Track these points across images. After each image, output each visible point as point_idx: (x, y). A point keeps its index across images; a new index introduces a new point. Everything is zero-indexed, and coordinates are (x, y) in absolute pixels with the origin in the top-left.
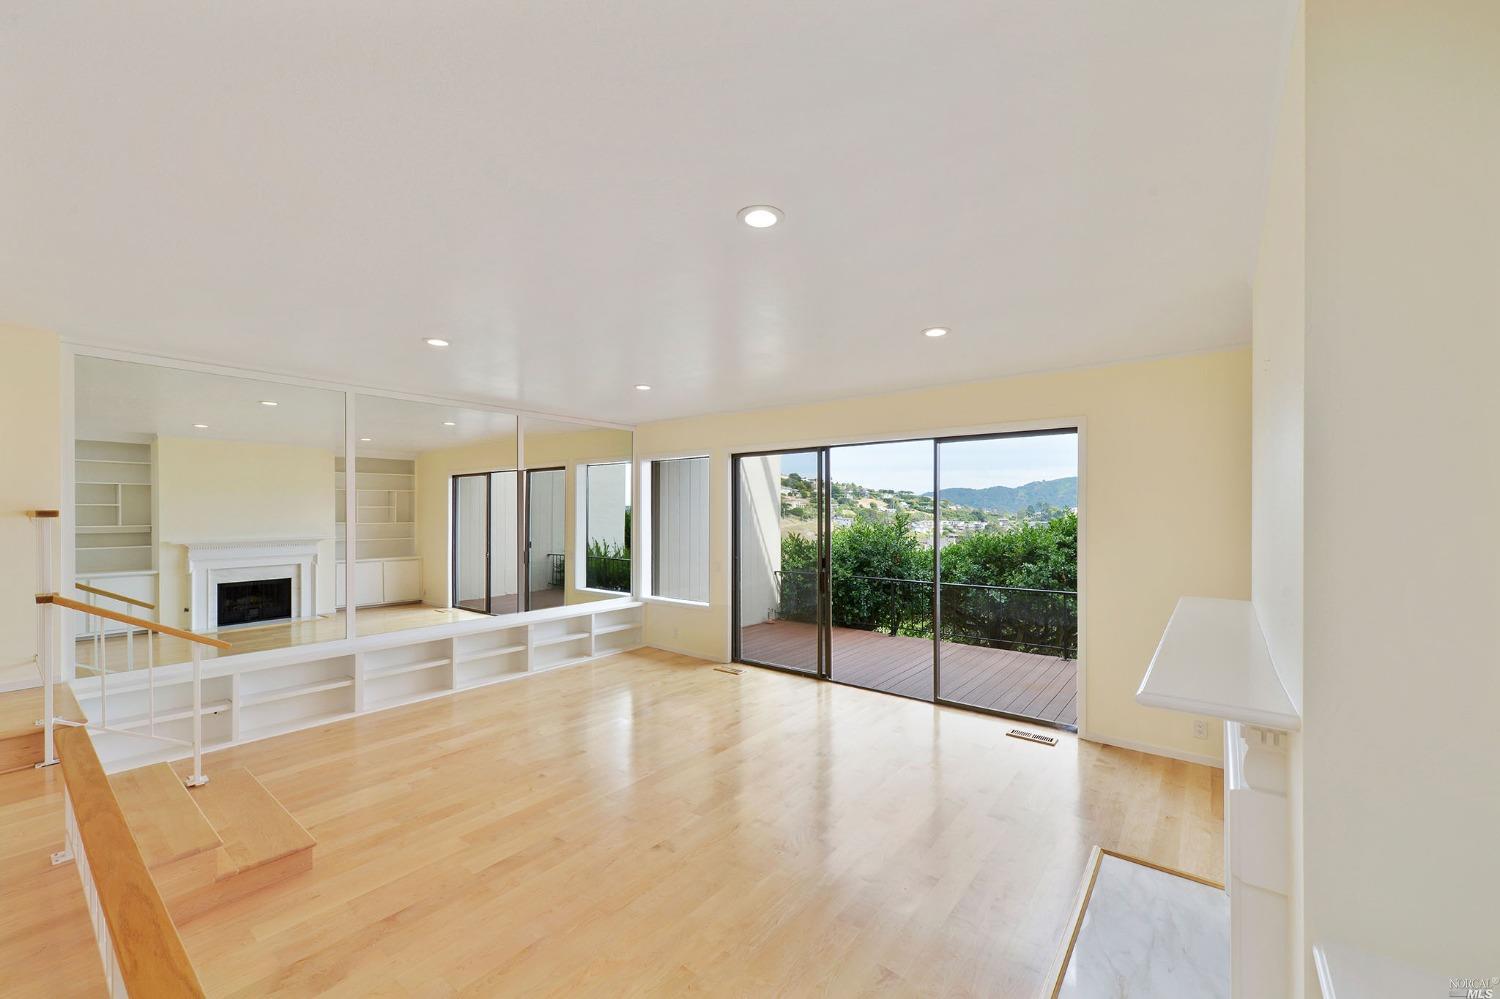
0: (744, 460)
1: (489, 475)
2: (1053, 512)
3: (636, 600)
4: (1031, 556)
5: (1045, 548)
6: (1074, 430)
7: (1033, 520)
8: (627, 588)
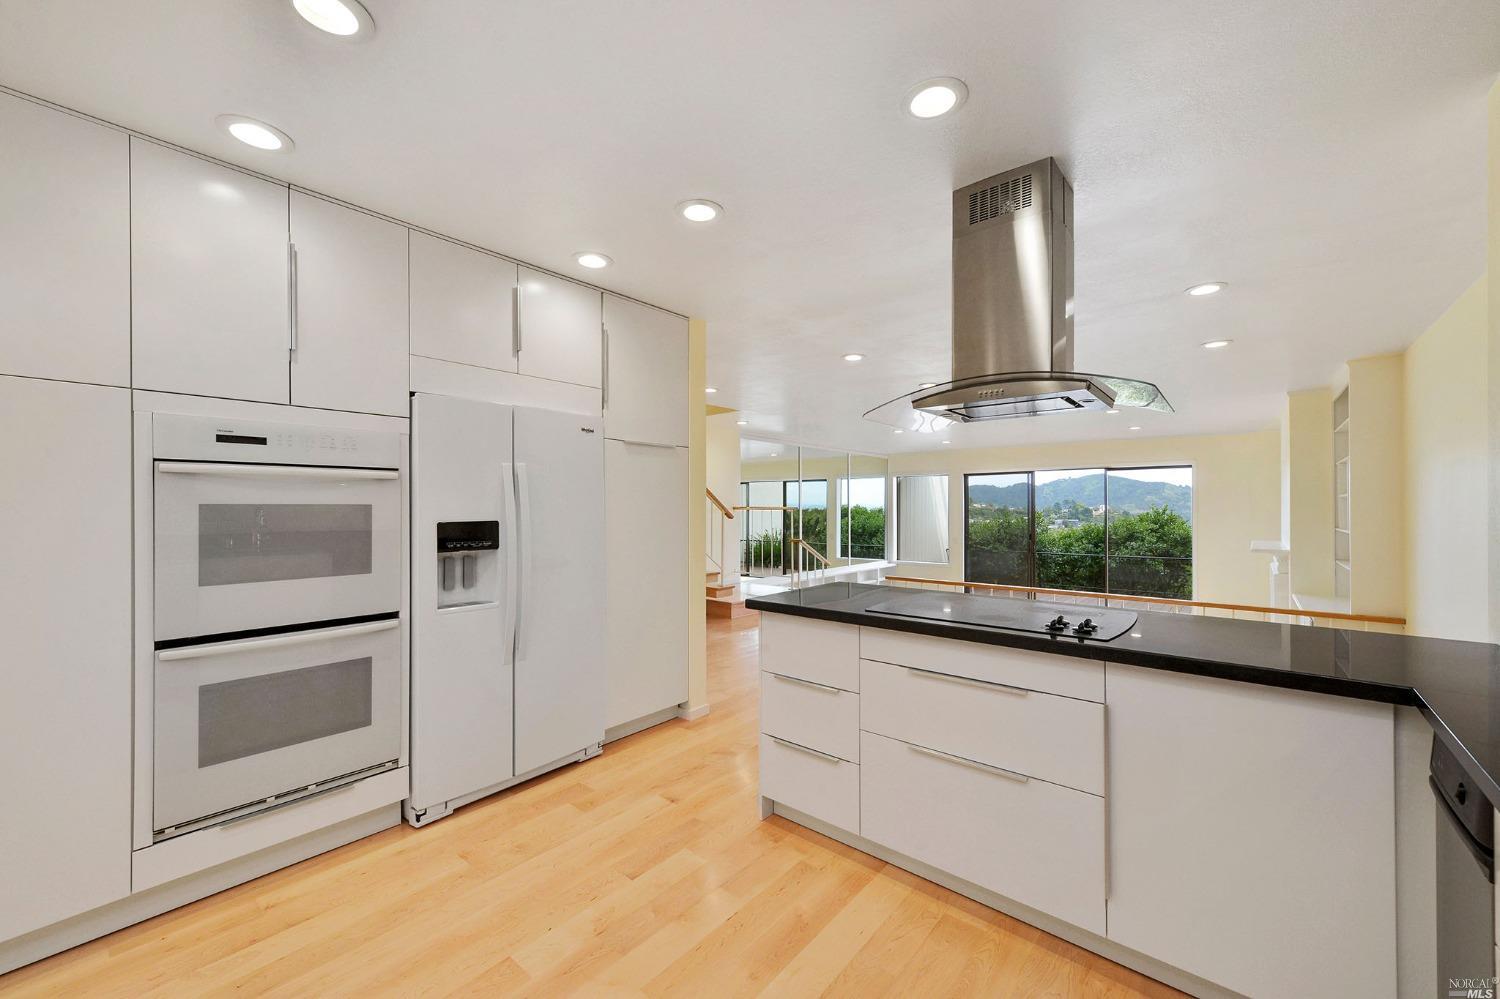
0: (970, 478)
1: (747, 483)
2: (1080, 509)
3: (889, 563)
4: (1131, 537)
5: (1141, 532)
6: (1190, 466)
7: (1059, 518)
8: (883, 557)
